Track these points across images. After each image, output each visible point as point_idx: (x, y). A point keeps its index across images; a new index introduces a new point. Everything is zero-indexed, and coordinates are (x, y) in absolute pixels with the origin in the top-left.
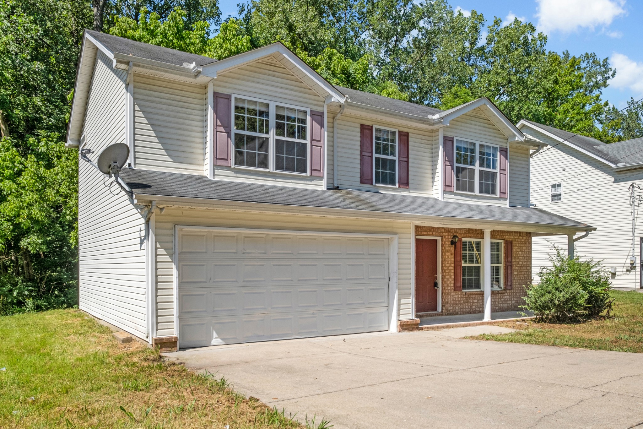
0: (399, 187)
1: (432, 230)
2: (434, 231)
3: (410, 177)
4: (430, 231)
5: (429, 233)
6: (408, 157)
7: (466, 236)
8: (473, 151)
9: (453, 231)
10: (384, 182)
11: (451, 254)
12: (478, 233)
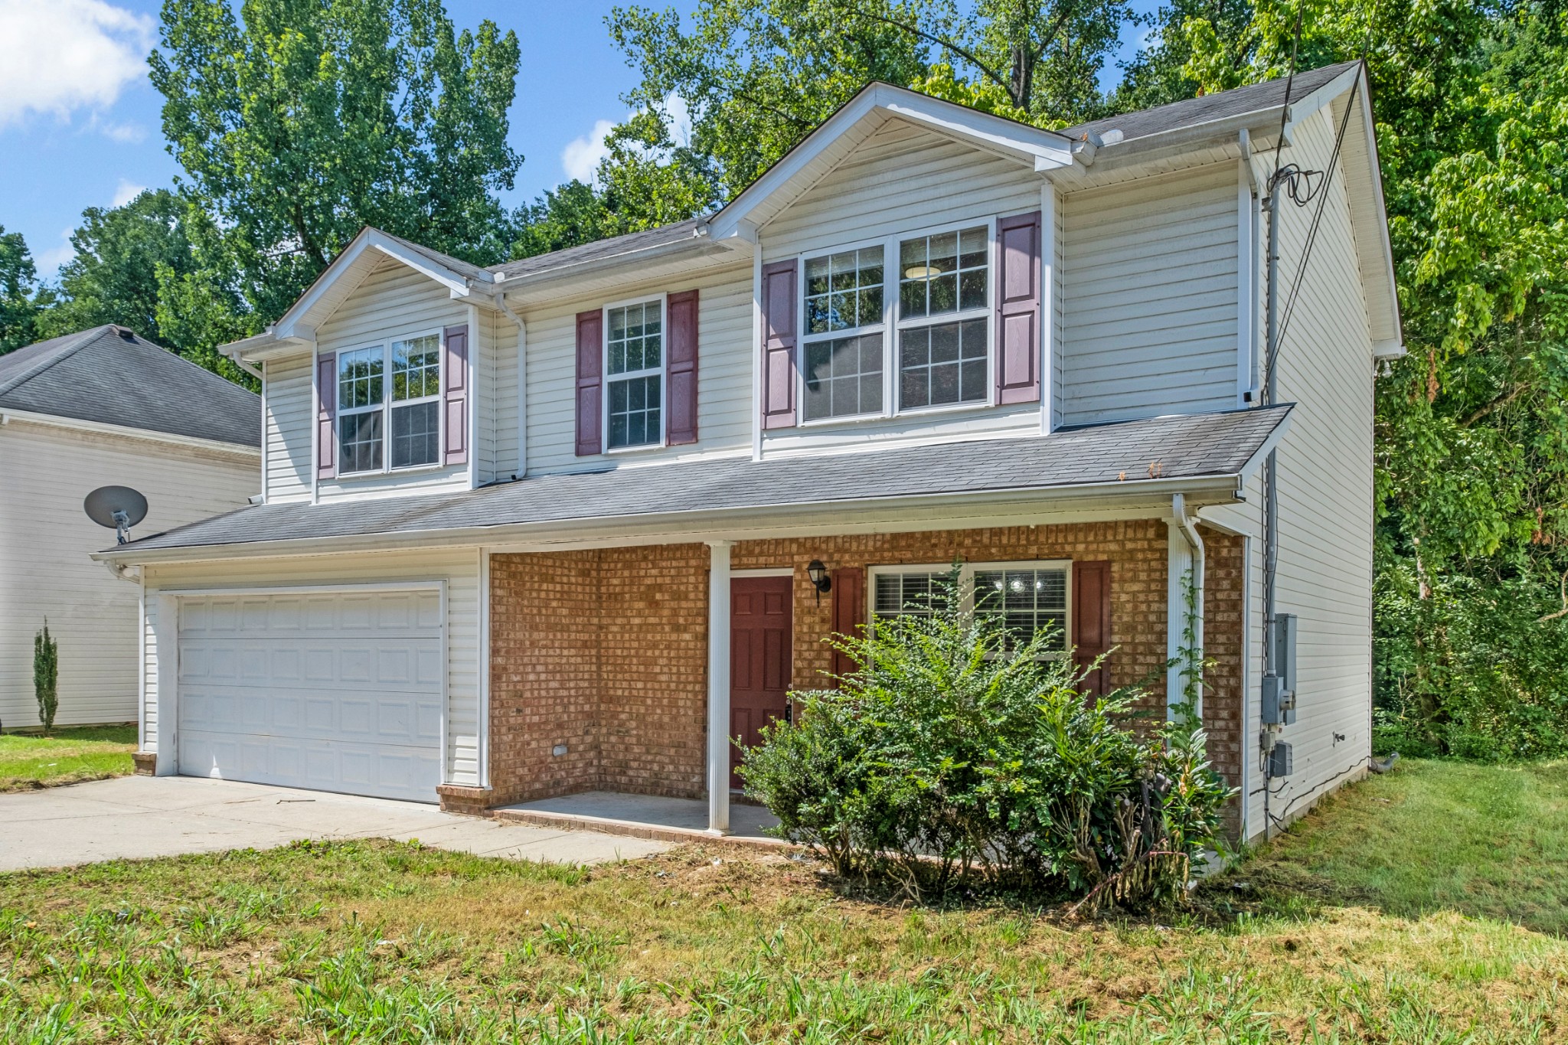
0: (669, 445)
1: (757, 550)
2: (761, 554)
3: (702, 410)
4: (750, 554)
5: (745, 560)
6: (695, 358)
7: (883, 558)
8: (874, 275)
9: (832, 545)
10: (637, 439)
11: (823, 621)
12: (935, 545)
